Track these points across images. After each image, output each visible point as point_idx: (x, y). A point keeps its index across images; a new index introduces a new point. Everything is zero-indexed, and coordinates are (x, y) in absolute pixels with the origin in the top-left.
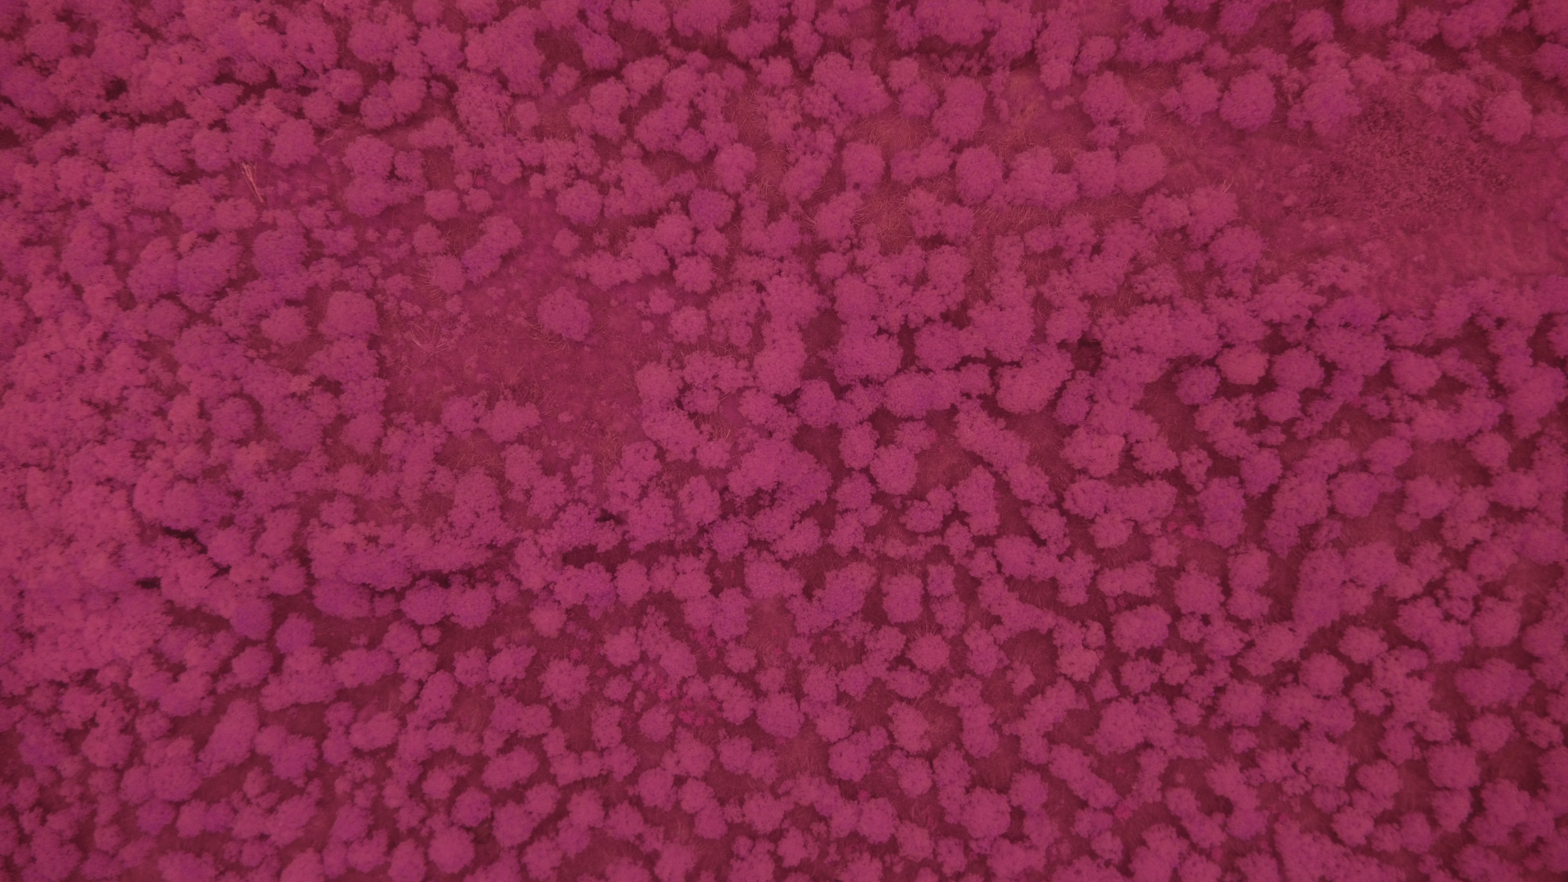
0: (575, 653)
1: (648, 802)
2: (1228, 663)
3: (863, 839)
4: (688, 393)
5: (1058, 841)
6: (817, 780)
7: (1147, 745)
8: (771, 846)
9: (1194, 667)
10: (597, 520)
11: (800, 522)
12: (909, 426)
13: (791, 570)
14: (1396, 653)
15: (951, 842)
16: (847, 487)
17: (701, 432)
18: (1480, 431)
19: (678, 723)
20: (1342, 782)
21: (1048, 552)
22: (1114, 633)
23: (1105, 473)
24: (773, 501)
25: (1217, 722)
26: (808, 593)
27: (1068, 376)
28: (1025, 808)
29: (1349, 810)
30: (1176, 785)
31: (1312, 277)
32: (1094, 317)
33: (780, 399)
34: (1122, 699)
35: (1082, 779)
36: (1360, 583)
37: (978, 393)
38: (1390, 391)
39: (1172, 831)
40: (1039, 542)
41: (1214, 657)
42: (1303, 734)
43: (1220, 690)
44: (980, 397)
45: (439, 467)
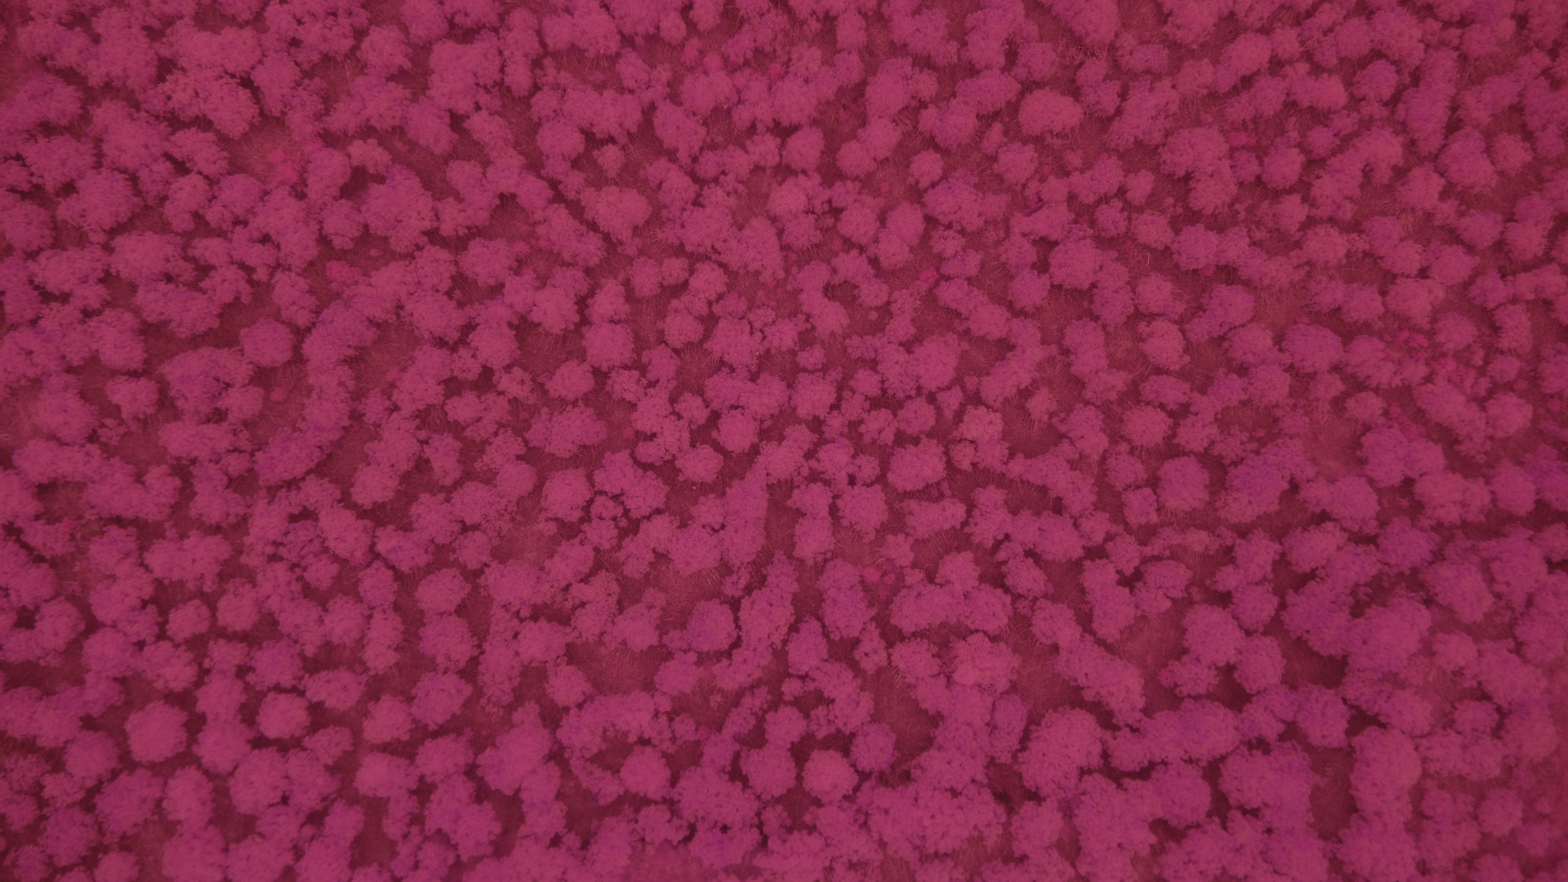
1: (1458, 249)
2: (827, 436)
5: (999, 243)
6: (1266, 282)
7: (908, 346)
8: (1316, 212)
9: (862, 429)
11: (1317, 568)
14: (667, 457)
15: (1114, 232)
16: (1267, 613)
17: (1475, 677)
18: (580, 706)
19: (1431, 334)
20: (722, 324)
21: (1022, 544)
22: (944, 459)
23: (972, 639)
25: (836, 374)
26: (1295, 485)
27: (1022, 756)
28: (1035, 272)
30: (877, 309)
32: (1008, 836)
33: (1377, 722)
34: (934, 390)
35: (975, 307)
36: (708, 530)
37: (1121, 733)
38: (672, 749)
39: (884, 263)
40: (1033, 554)
41: (845, 442)
42: (754, 369)
43: (835, 407)
44: (1118, 728)
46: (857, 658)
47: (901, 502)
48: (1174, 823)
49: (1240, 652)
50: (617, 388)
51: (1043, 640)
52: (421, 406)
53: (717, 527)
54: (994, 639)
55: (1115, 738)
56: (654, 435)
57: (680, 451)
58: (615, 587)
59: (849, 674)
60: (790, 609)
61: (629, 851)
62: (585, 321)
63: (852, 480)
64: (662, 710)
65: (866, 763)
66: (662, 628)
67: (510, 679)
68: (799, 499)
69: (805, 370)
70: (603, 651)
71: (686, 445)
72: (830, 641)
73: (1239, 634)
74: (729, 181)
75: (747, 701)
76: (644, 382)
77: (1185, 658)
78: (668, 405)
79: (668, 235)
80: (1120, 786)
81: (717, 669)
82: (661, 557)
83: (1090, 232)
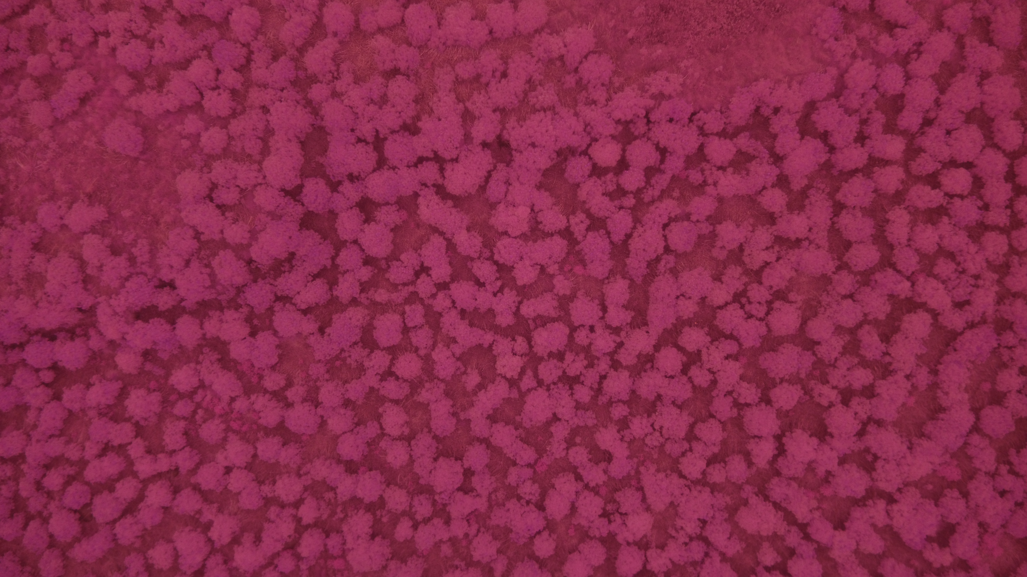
0: (153, 385)
1: (204, 487)
2: (608, 358)
3: (360, 500)
4: (216, 191)
5: (495, 490)
6: (328, 462)
7: (555, 418)
8: (293, 511)
9: (585, 363)
10: (156, 287)
11: (312, 281)
12: (385, 209)
13: (309, 316)
14: (716, 343)
15: (422, 497)
16: (343, 254)
17: (226, 218)
18: (764, 188)
19: (228, 429)
20: (683, 434)
21: (486, 291)
22: (533, 343)
23: (518, 233)
24: (292, 267)
25: (603, 400)
26: (321, 331)
27: (490, 167)
28: (473, 469)
29: (689, 454)
30: (575, 445)
31: (647, 87)
32: (503, 123)
33: (286, 192)
34: (539, 389)
35: (512, 445)
36: (687, 296)
37: (432, 183)
38: (704, 164)
39: (572, 477)
40: (480, 284)
41: (597, 354)
42: (659, 403)
43: (603, 377)
44: (434, 185)
45: (37, 253)
46: (588, 220)
47: (559, 316)
48: (406, 134)
49: (362, 230)
50: (754, 390)
51: (476, 234)
52: (890, 379)
53: (681, 297)
54: (506, 233)
55: (436, 180)
56: (727, 358)
57: (708, 348)
58: (746, 260)
59: (593, 211)
60: (631, 248)
61: (731, 106)
62: (778, 438)
63: (592, 329)
64: (712, 187)
65: (584, 160)
66: (713, 235)
67: (811, 204)
68: (627, 316)
69: (624, 402)
70: (751, 221)
71: (704, 351)
72: (606, 229)
73: (362, 241)
74: (683, 539)
75: (657, 193)
76: (735, 395)
77: (393, 226)
78: (718, 378)
79: (724, 500)
80: (435, 153)
81: (678, 211)
82: (717, 278)
83: (437, 497)
